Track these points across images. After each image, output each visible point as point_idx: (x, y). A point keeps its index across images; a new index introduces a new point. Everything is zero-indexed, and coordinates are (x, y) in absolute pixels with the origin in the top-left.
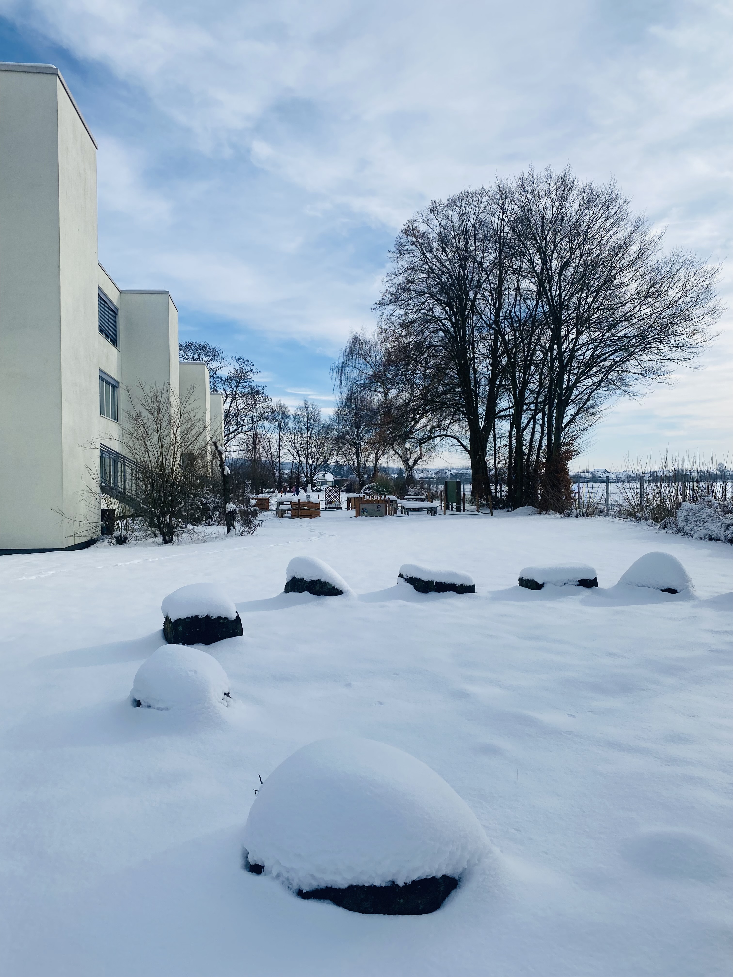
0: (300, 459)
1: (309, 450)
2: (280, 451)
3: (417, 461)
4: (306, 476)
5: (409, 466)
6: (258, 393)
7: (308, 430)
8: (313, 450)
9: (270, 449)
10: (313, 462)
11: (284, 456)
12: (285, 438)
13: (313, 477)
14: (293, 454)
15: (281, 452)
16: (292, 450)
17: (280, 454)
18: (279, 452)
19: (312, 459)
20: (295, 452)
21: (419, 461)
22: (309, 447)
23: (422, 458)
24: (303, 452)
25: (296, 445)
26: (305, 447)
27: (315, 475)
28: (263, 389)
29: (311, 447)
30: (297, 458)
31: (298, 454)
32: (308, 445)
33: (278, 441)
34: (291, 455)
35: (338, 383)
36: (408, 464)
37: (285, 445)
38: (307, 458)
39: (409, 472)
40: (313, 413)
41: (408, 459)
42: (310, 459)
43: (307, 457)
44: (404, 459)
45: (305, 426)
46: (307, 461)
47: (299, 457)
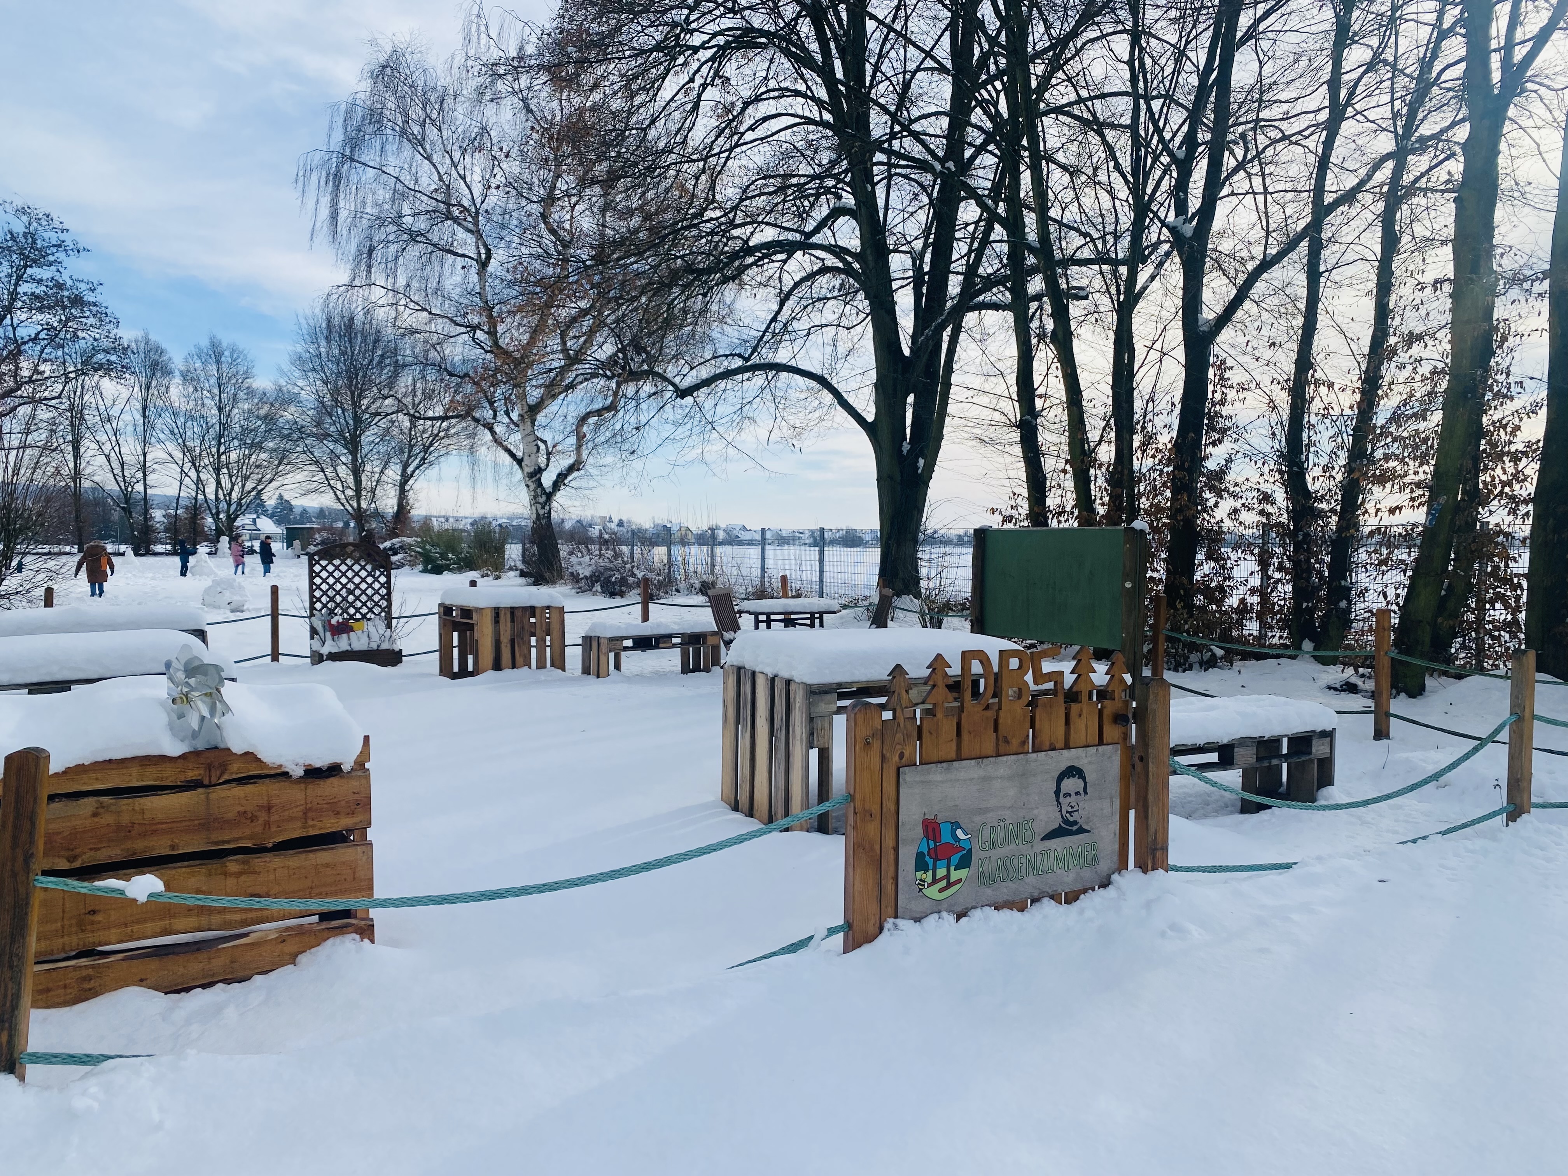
0: (198, 476)
1: (223, 458)
2: (145, 454)
3: (566, 476)
4: (216, 516)
5: (543, 489)
6: (77, 301)
7: (220, 409)
8: (234, 456)
9: (117, 449)
10: (233, 485)
11: (155, 466)
12: (159, 423)
13: (235, 520)
14: (180, 463)
15: (148, 457)
16: (178, 455)
17: (145, 461)
18: (141, 458)
19: (231, 476)
20: (186, 460)
21: (570, 478)
22: (222, 449)
23: (578, 470)
24: (207, 462)
25: (190, 444)
26: (214, 450)
27: (238, 516)
28: (93, 290)
29: (228, 451)
30: (193, 474)
31: (194, 464)
32: (220, 444)
33: (140, 429)
34: (174, 466)
35: (324, 212)
36: (539, 484)
37: (159, 441)
38: (218, 475)
39: (543, 508)
40: (234, 370)
41: (539, 471)
42: (227, 477)
43: (217, 471)
44: (528, 470)
45: (213, 398)
46: (218, 483)
47: (198, 472)
